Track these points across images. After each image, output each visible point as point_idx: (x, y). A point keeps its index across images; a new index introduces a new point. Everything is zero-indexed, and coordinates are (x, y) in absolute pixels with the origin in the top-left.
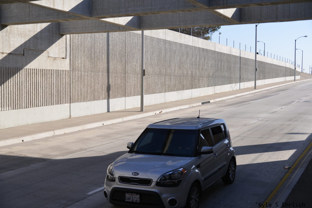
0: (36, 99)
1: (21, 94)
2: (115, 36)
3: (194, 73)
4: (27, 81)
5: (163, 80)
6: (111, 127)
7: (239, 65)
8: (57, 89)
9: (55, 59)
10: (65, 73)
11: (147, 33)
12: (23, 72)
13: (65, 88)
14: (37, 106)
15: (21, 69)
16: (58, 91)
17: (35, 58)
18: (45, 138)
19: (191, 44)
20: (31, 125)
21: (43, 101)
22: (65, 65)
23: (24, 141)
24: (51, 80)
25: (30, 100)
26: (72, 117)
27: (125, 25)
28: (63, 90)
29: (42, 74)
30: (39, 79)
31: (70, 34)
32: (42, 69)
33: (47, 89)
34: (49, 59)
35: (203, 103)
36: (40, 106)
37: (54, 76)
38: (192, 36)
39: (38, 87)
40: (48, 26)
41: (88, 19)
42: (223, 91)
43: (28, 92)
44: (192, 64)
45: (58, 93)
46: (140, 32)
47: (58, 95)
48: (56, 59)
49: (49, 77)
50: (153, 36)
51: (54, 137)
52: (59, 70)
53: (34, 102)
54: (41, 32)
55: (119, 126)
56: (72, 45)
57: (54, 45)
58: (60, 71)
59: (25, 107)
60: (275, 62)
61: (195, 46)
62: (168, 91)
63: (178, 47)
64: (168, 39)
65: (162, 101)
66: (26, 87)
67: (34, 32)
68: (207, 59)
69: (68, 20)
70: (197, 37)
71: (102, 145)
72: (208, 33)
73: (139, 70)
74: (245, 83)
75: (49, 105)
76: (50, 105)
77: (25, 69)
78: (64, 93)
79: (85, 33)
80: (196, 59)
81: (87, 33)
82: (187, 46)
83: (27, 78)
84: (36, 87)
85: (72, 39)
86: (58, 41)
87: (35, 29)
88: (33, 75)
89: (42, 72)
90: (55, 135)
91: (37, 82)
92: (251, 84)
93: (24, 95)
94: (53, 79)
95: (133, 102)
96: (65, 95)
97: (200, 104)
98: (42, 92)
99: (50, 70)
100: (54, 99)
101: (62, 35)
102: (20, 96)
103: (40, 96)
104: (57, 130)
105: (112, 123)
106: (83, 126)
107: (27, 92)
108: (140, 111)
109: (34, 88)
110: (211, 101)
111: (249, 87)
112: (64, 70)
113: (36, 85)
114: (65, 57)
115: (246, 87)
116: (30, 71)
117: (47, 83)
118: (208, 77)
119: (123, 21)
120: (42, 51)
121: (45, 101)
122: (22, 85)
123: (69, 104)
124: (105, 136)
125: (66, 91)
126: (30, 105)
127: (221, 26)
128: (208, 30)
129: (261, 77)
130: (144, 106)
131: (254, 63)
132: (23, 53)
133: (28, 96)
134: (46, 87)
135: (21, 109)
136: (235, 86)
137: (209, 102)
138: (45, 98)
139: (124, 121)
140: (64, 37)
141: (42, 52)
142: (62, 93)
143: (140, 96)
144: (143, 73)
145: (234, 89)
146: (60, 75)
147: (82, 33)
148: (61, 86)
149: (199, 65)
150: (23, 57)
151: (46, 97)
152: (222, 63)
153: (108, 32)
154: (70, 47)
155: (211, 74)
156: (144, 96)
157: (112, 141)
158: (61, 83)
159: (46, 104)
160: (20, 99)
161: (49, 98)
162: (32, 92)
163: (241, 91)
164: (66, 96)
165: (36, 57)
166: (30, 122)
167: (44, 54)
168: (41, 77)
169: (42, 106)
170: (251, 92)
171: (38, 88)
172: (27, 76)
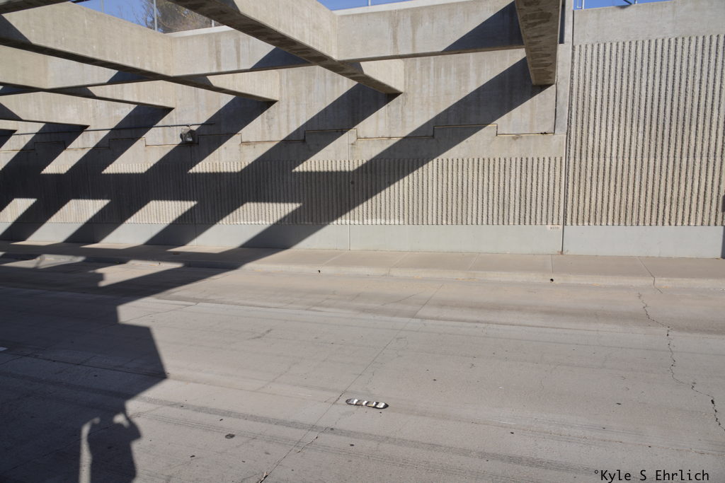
9: (517, 137)
22: (549, 148)
24: (502, 177)
26: (567, 254)
33: (491, 194)
34: (497, 138)
40: (499, 75)
48: (522, 137)
56: (574, 103)
57: (516, 111)
67: (460, 93)
77: (440, 161)
83: (440, 175)
85: (575, 90)
87: (463, 88)
94: (511, 176)
99: (499, 159)
100: (512, 214)
101: (544, 87)
112: (544, 158)
114: (551, 131)
116: (448, 162)
120: (480, 126)
122: (428, 187)
123: (561, 227)
125: (551, 199)
132: (432, 134)
140: (551, 88)
150: (432, 141)
154: (570, 109)
165: (466, 138)
167: (487, 130)
168: (476, 172)
172: (440, 172)
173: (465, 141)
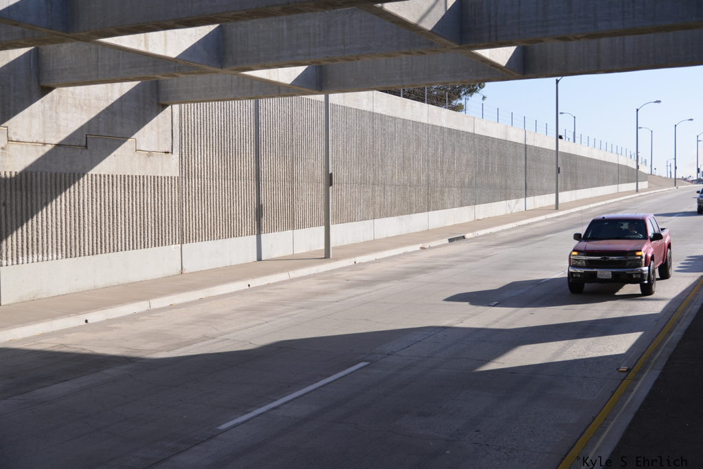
0: (111, 235)
1: (82, 226)
2: (270, 105)
3: (431, 179)
4: (94, 200)
5: (370, 194)
6: (265, 290)
7: (524, 162)
8: (155, 215)
9: (150, 154)
10: (170, 182)
11: (335, 98)
12: (85, 181)
13: (172, 214)
14: (114, 250)
15: (81, 175)
16: (157, 219)
17: (109, 154)
18: (132, 314)
19: (425, 121)
20: (103, 288)
21: (127, 240)
22: (170, 167)
23: (89, 322)
24: (142, 197)
25: (101, 238)
26: (186, 272)
27: (291, 84)
28: (167, 218)
29: (124, 184)
30: (119, 195)
31: (180, 103)
32: (124, 176)
33: (135, 215)
34: (137, 154)
35: (451, 240)
36: (121, 250)
37: (149, 189)
38: (428, 103)
39: (117, 212)
40: (135, 87)
41: (216, 72)
42: (491, 215)
43: (97, 221)
44: (428, 161)
45: (157, 223)
46: (321, 97)
47: (157, 228)
48: (153, 155)
49: (138, 191)
50: (347, 104)
51: (149, 312)
52: (158, 177)
53: (107, 241)
54: (121, 99)
55: (281, 289)
56: (183, 126)
57: (147, 127)
58: (160, 179)
59: (91, 253)
60: (596, 154)
61: (434, 123)
62: (381, 217)
63: (400, 126)
64: (378, 110)
65: (369, 237)
66: (92, 213)
67: (108, 100)
68: (457, 149)
69: (175, 76)
70: (438, 106)
71: (247, 328)
72: (460, 97)
73: (320, 174)
74: (537, 198)
75: (139, 247)
76: (141, 248)
77: (90, 176)
78: (169, 223)
79: (209, 101)
80: (436, 150)
81: (215, 101)
82: (416, 124)
83: (94, 193)
84: (113, 213)
85: (183, 113)
86: (155, 119)
87: (110, 95)
88: (107, 187)
89: (124, 181)
90: (152, 308)
91: (115, 201)
92: (549, 200)
93: (88, 228)
94: (147, 195)
95: (309, 239)
96: (172, 227)
97: (446, 241)
98: (125, 222)
99: (140, 176)
100: (150, 236)
101: (164, 106)
102: (80, 231)
103: (119, 230)
104: (156, 298)
105: (266, 283)
106: (207, 289)
107: (95, 222)
108: (324, 257)
109: (107, 215)
110: (468, 236)
111: (544, 205)
112: (168, 177)
113: (113, 207)
114: (170, 151)
115: (538, 207)
116: (100, 180)
117: (134, 203)
118: (462, 186)
119: (286, 75)
120: (123, 139)
121: (131, 240)
122: (83, 208)
123: (180, 245)
124: (253, 310)
125: (174, 219)
126: (101, 248)
127: (486, 84)
128: (460, 91)
129: (569, 185)
130: (331, 246)
131: (555, 157)
132: (84, 144)
133: (97, 229)
134: (132, 211)
135: (82, 257)
136: (516, 205)
137: (464, 237)
138: (131, 234)
139: (291, 277)
140: (168, 109)
141: (124, 142)
142: (165, 223)
143: (323, 228)
144: (330, 180)
145: (514, 211)
146: (161, 186)
147: (203, 101)
148: (163, 210)
149: (442, 162)
150: (86, 152)
151: (133, 232)
152: (488, 158)
153: (256, 98)
154: (181, 131)
155: (467, 180)
156: (331, 226)
157: (269, 319)
158: (163, 203)
159: (133, 246)
160: (79, 236)
161: (139, 234)
162: (103, 221)
163: (528, 213)
164: (174, 230)
165: (112, 152)
166: (101, 283)
167: (129, 144)
168: (123, 191)
169: (125, 250)
170: (549, 216)
171: (115, 215)
172: (94, 189)
173: (113, 154)
